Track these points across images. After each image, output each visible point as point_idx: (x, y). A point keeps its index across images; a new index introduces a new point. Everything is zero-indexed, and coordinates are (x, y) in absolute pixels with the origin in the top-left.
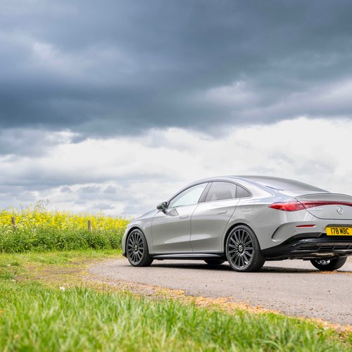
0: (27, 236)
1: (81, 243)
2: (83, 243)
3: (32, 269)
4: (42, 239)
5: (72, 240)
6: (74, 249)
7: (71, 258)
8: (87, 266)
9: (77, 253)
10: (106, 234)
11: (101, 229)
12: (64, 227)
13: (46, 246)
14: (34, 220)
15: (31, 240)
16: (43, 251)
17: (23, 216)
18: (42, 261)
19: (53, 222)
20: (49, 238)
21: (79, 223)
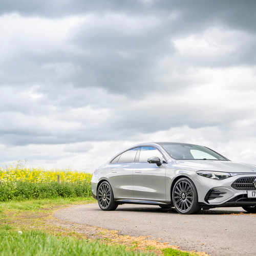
0: (10, 189)
1: (52, 193)
2: (54, 192)
3: (10, 215)
4: (21, 190)
5: (45, 190)
6: (47, 197)
7: (43, 205)
8: (54, 211)
9: (48, 200)
10: (72, 185)
11: (69, 181)
12: (39, 181)
13: (24, 196)
14: (16, 175)
15: (13, 192)
16: (22, 200)
17: (7, 173)
18: (20, 208)
19: (31, 176)
20: (27, 189)
21: (51, 177)
